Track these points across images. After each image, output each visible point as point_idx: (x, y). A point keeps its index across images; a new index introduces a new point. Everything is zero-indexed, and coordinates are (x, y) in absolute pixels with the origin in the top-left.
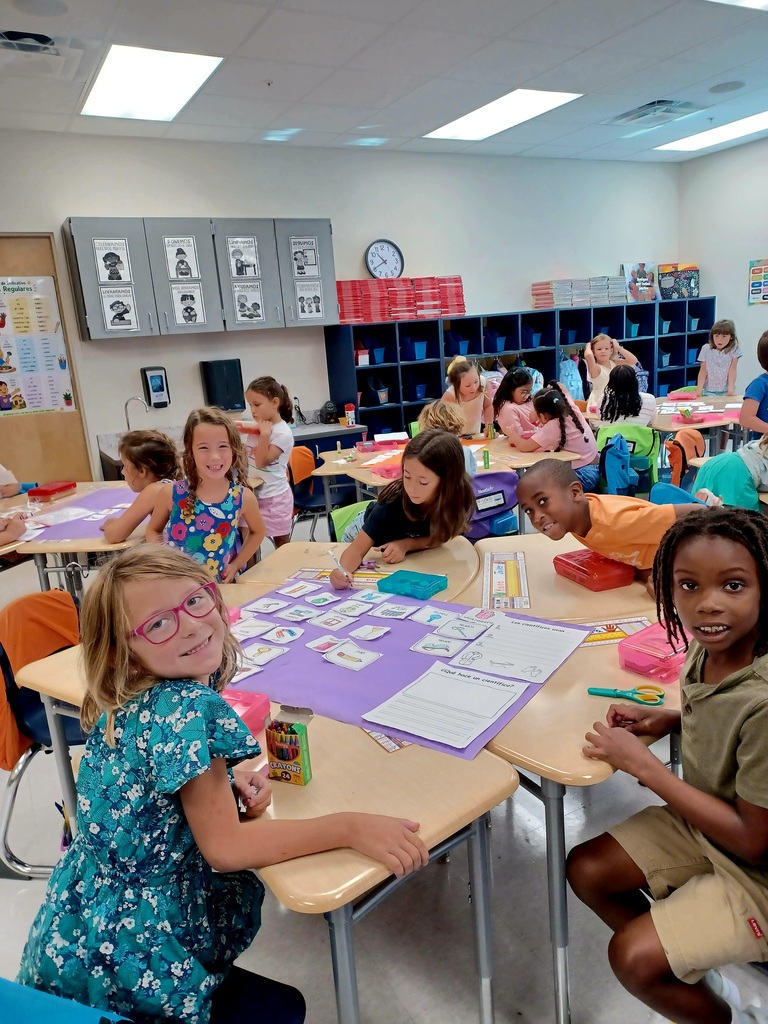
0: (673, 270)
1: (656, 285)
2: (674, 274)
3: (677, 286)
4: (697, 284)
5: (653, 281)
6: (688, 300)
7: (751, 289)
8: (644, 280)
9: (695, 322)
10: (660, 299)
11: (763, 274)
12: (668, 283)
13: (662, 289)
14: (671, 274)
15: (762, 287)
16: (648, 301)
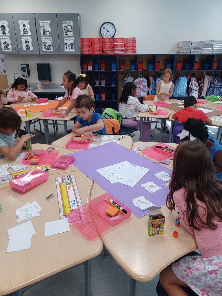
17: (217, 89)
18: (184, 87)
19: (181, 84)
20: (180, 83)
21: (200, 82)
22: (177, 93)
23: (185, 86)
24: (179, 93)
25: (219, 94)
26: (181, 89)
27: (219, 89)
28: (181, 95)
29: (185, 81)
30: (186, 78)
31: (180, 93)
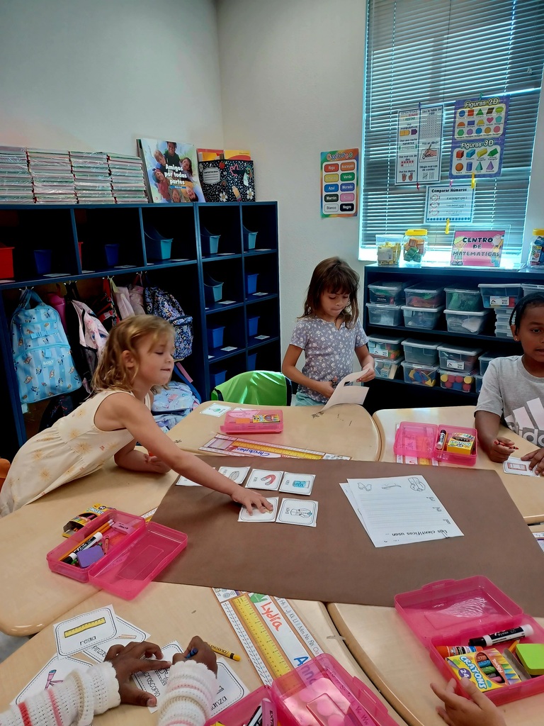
0: (218, 158)
1: (196, 178)
2: (220, 163)
3: (225, 183)
4: (252, 181)
5: (190, 171)
6: (241, 204)
7: (324, 193)
8: (177, 169)
9: (252, 239)
10: (202, 200)
11: (340, 172)
12: (214, 177)
13: (204, 185)
14: (215, 163)
15: (339, 193)
16: (185, 203)
17: (179, 331)
18: (59, 353)
19: (41, 341)
20: (33, 336)
21: (107, 315)
22: (36, 382)
23: (63, 346)
24: (44, 384)
25: (187, 346)
26: (50, 363)
27: (185, 331)
28: (53, 388)
29: (55, 325)
30: (51, 310)
31: (48, 382)
